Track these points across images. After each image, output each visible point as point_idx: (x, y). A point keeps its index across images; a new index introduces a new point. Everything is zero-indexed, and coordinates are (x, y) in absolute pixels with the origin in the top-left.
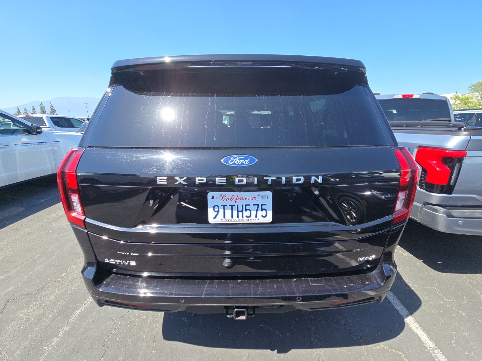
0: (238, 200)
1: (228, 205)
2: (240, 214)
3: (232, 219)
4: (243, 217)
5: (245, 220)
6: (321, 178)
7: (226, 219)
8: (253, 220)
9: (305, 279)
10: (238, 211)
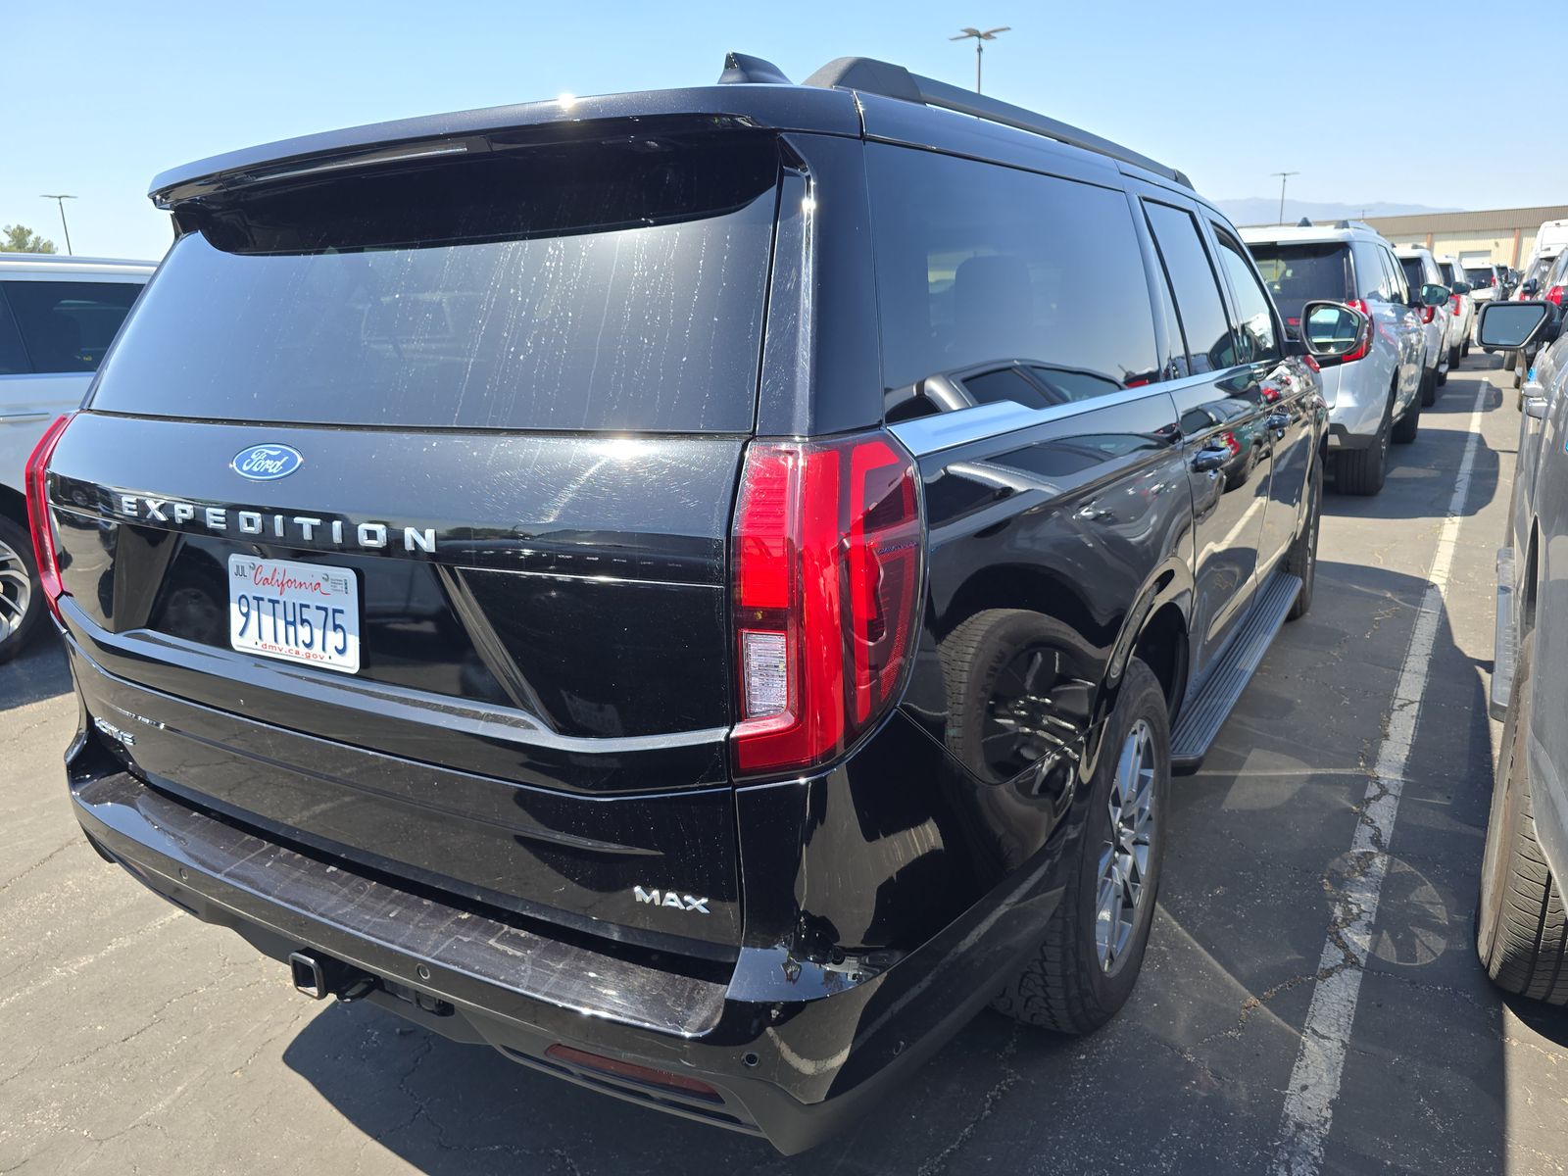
0: (286, 586)
1: (266, 600)
2: (291, 629)
3: (277, 646)
4: (296, 644)
5: (301, 656)
6: (430, 533)
7: (264, 643)
8: (319, 659)
9: (497, 923)
10: (287, 623)
